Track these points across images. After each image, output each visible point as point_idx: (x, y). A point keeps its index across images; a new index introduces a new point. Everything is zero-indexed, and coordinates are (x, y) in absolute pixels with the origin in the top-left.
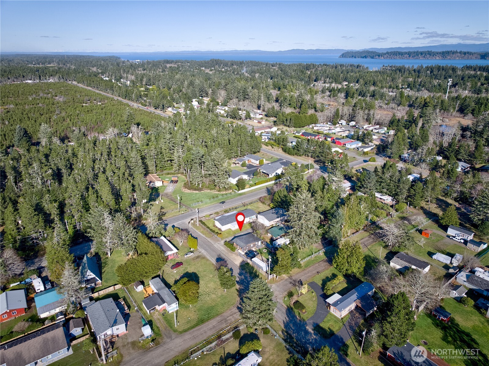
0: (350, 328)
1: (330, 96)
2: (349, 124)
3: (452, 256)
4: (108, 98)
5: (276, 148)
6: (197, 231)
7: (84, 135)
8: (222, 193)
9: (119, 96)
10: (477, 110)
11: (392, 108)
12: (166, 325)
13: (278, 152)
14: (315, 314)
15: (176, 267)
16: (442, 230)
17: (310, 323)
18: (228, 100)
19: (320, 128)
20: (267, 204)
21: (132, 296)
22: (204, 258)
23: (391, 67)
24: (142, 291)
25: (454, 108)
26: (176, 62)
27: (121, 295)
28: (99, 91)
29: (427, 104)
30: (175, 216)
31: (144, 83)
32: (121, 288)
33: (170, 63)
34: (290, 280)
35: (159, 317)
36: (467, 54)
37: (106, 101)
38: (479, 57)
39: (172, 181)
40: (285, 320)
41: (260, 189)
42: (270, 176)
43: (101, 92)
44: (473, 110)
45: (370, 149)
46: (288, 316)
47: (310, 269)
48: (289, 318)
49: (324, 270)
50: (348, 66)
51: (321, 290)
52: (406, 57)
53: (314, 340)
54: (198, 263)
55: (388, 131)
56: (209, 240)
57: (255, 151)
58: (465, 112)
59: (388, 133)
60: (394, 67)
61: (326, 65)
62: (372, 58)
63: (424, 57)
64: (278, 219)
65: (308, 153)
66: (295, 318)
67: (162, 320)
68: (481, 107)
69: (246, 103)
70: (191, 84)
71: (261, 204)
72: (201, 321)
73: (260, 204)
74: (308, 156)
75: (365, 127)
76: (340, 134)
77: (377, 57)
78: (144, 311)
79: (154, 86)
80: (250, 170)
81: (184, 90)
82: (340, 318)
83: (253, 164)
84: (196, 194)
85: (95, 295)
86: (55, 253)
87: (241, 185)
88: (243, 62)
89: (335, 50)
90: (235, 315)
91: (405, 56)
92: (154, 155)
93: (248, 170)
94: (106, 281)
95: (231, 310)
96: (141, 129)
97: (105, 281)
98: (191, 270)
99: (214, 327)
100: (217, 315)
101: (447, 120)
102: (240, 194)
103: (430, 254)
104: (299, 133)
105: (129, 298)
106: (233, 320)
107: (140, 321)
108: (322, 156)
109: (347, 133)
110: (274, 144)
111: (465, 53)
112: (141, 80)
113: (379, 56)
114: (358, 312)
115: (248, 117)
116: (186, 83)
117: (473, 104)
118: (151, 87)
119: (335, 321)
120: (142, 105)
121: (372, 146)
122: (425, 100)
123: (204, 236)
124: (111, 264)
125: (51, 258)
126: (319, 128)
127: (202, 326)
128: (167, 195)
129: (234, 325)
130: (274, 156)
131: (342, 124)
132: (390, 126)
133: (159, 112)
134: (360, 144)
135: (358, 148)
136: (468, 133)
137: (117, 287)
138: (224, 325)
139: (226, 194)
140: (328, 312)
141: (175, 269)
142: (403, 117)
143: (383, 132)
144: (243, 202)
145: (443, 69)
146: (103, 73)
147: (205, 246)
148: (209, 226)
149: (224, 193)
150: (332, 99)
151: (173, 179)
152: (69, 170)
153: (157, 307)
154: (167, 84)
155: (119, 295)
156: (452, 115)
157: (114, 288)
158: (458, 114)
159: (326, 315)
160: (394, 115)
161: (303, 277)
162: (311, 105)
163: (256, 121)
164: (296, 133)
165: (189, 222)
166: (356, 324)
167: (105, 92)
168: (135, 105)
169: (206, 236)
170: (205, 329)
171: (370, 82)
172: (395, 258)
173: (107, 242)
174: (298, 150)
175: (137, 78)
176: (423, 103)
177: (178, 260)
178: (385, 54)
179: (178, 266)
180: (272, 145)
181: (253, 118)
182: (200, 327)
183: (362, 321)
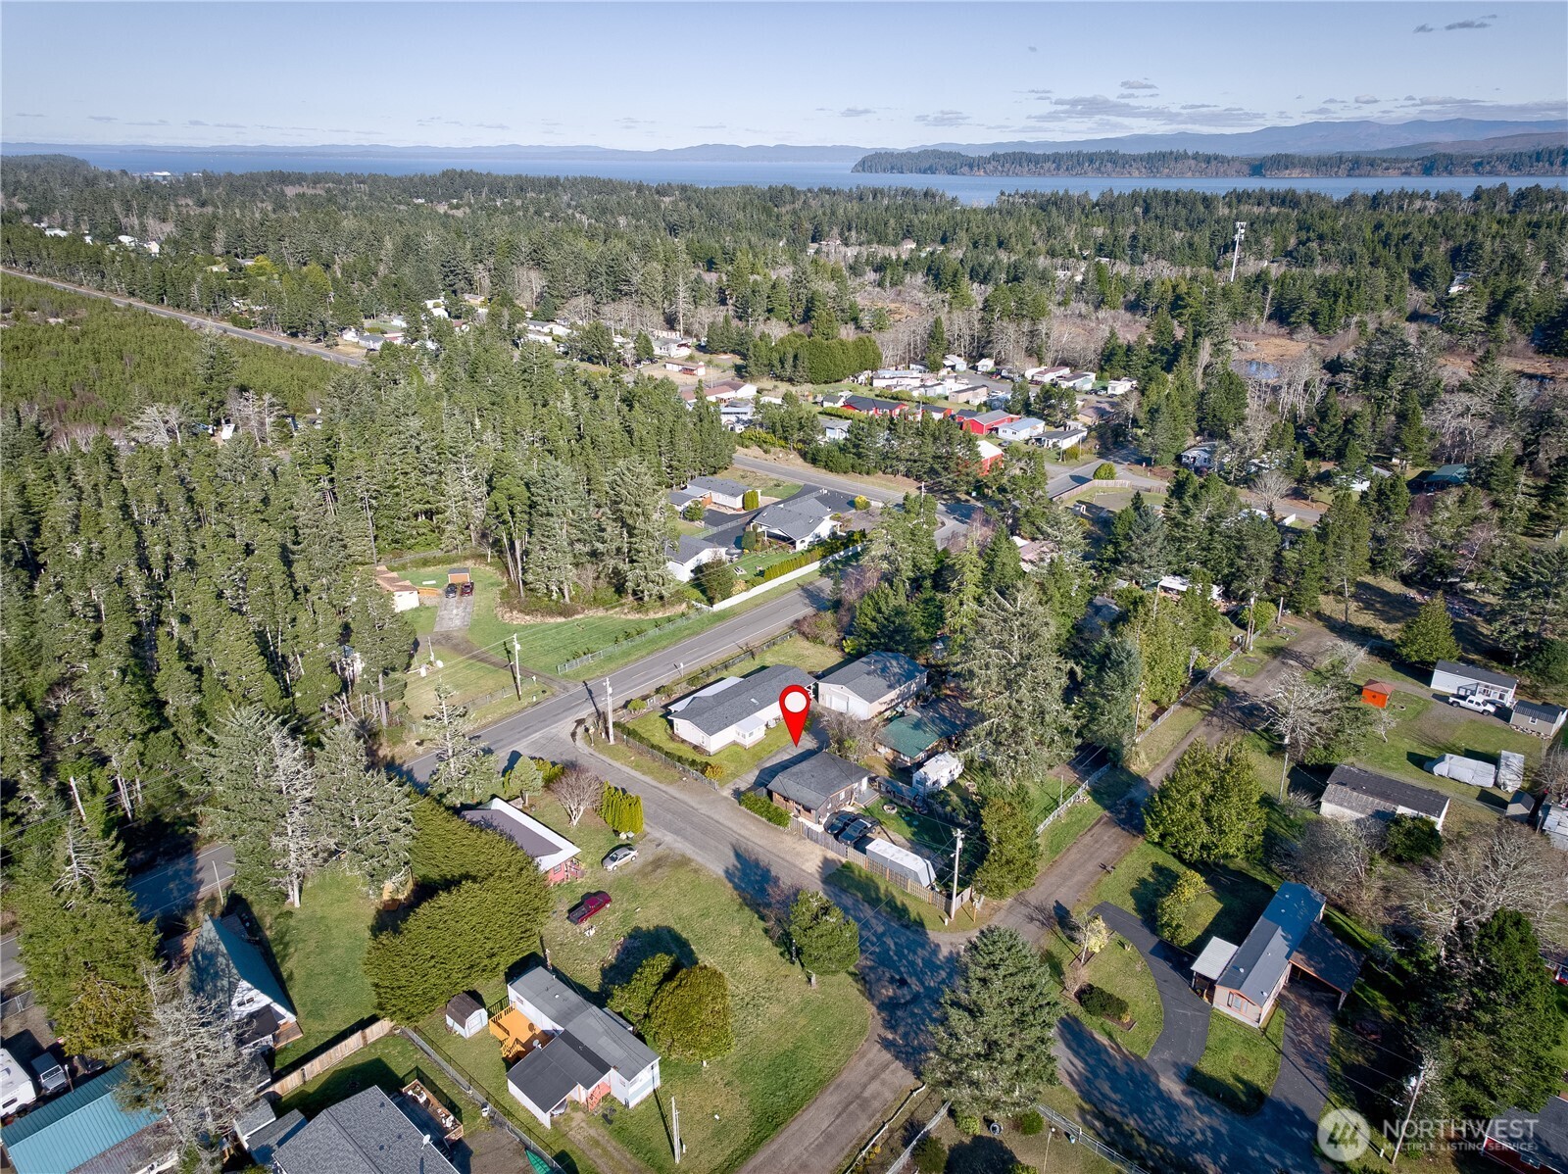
0: (1307, 1061)
1: (881, 284)
2: (975, 368)
3: (1493, 760)
4: (85, 300)
5: (777, 451)
6: (617, 764)
7: (41, 434)
8: (652, 615)
9: (132, 294)
10: (1326, 312)
11: (1080, 315)
12: (635, 1161)
13: (791, 466)
14: (1167, 1022)
15: (590, 913)
16: (1410, 679)
17: (1165, 1061)
18: (557, 301)
19: (894, 382)
20: (831, 641)
21: (450, 1060)
22: (683, 862)
23: (1023, 196)
24: (485, 1030)
25: (1261, 310)
26: (317, 179)
27: (400, 1067)
28: (40, 275)
29: (1182, 299)
30: (510, 715)
31: (219, 249)
32: (390, 1034)
33: (292, 184)
34: (1026, 911)
35: (592, 1132)
36: (1214, 163)
37: (83, 313)
38: (1246, 169)
39: (452, 589)
40: (1071, 1069)
41: (780, 592)
42: (800, 547)
43: (50, 281)
44: (1314, 314)
45: (1074, 440)
46: (1076, 1054)
47: (1073, 855)
48: (1085, 1062)
49: (1120, 856)
50: (895, 196)
51: (1146, 932)
52: (1049, 170)
53: (1209, 1134)
54: (666, 887)
55: (1102, 384)
56: (672, 791)
57: (713, 466)
58: (1292, 320)
59: (1105, 389)
60: (1034, 197)
61: (828, 191)
62: (952, 172)
63: (1099, 169)
64: (893, 694)
65: (895, 463)
66: (1104, 1057)
67: (612, 1145)
68: (1335, 302)
69: (625, 308)
70: (408, 247)
71: (806, 644)
72: (769, 1123)
73: (803, 646)
74: (895, 473)
75: (1029, 374)
76: (963, 397)
77: (966, 169)
78: (522, 1116)
79: (261, 257)
80: (721, 528)
81: (382, 270)
82: (1256, 1026)
83: (723, 510)
84: (559, 625)
85: (290, 1084)
86: (76, 930)
87: (708, 584)
88: (557, 179)
89: (834, 148)
90: (886, 1075)
91: (1047, 165)
92: (366, 495)
93: (713, 530)
94: (315, 1014)
95: (863, 1056)
96: (272, 405)
97: (309, 1014)
98: (649, 917)
99: (829, 1137)
100: (821, 1085)
101: (1251, 345)
102: (721, 616)
103: (1422, 762)
104: (835, 400)
105: (442, 1070)
106: (888, 1095)
107: (521, 1163)
108: (946, 469)
109: (981, 396)
110: (770, 437)
111: (1208, 159)
112: (208, 238)
113: (971, 167)
114: (1303, 997)
115: (645, 353)
116: (388, 244)
117: (1312, 296)
118: (249, 263)
119: (1246, 1041)
120: (236, 322)
121: (1076, 432)
122: (1174, 288)
123: (647, 779)
124: (314, 934)
125: (56, 955)
126: (889, 382)
127: (781, 1140)
128: (448, 643)
129: (901, 1118)
130: (782, 478)
131: (953, 367)
132: (1102, 369)
133: (305, 345)
134: (1040, 427)
135: (1038, 440)
136: (1346, 379)
137: (376, 1031)
138: (864, 1125)
139: (669, 620)
140: (1208, 1010)
141: (585, 924)
142: (1141, 337)
143: (1088, 387)
144: (741, 642)
145: (1177, 202)
146: (36, 214)
147: (669, 816)
148: (655, 741)
149: (660, 615)
150: (890, 293)
151: (452, 579)
152: (24, 575)
153: (579, 1093)
154: (315, 252)
155: (393, 1066)
156: (1256, 330)
157: (364, 1038)
158: (1273, 327)
159: (1207, 1024)
160: (1113, 334)
161: (1064, 890)
162: (843, 311)
163: (676, 368)
164: (825, 399)
165: (573, 735)
166: (1319, 1040)
167: (64, 280)
168: (211, 326)
169: (656, 778)
170: (796, 1151)
171: (987, 238)
172: (1331, 787)
173: (286, 852)
174: (859, 455)
175: (187, 231)
176: (1170, 296)
177: (587, 884)
178: (988, 161)
179: (596, 910)
180: (761, 443)
181: (661, 358)
182: (774, 1147)
183: (1332, 1030)
